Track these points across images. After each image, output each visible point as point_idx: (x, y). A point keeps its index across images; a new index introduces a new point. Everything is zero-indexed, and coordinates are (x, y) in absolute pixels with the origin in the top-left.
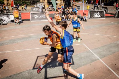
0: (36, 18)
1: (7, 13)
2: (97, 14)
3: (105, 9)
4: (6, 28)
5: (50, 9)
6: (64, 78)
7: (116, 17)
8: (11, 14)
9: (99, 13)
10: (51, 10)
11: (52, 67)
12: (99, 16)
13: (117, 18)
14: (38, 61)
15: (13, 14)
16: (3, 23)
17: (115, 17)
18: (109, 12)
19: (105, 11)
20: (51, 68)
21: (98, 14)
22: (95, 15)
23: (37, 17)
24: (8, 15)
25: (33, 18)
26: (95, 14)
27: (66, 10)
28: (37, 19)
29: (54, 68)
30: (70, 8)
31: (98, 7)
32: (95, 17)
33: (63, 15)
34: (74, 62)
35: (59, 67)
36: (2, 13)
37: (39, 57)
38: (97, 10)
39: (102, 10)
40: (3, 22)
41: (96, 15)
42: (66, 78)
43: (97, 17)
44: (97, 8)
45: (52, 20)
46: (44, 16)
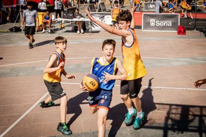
0: (152, 24)
1: (100, 10)
4: (96, 38)
8: (107, 14)
11: (179, 132)
15: (110, 14)
16: (93, 29)
20: (177, 132)
23: (156, 23)
24: (103, 15)
25: (147, 25)
28: (156, 27)
29: (182, 133)
36: (93, 10)
40: (92, 27)
45: (184, 31)
46: (169, 23)
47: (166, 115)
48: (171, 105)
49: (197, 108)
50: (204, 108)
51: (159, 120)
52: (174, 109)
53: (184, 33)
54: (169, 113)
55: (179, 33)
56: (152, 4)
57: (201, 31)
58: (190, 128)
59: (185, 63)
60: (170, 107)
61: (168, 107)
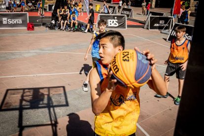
0: (5, 22)
2: (112, 21)
3: (128, 13)
5: (30, 7)
6: (50, 127)
7: (145, 27)
9: (117, 19)
10: (31, 11)
12: (116, 24)
13: (148, 29)
14: (7, 98)
17: (143, 28)
18: (134, 17)
19: (128, 16)
21: (115, 21)
22: (109, 23)
23: (8, 22)
26: (109, 20)
27: (58, 10)
28: (8, 25)
30: (66, 7)
31: (114, 7)
32: (110, 25)
33: (52, 20)
34: (69, 102)
35: (43, 110)
37: (9, 91)
38: (113, 13)
39: (122, 14)
41: (111, 23)
42: (54, 128)
43: (113, 25)
44: (113, 10)
45: (33, 27)
46: (19, 21)
47: (20, 98)
48: (24, 89)
49: (45, 89)
50: (51, 89)
51: (15, 102)
52: (27, 92)
53: (33, 29)
54: (22, 96)
55: (29, 29)
56: (3, 4)
57: (47, 27)
58: (40, 106)
59: (34, 54)
60: (24, 91)
61: (22, 91)
